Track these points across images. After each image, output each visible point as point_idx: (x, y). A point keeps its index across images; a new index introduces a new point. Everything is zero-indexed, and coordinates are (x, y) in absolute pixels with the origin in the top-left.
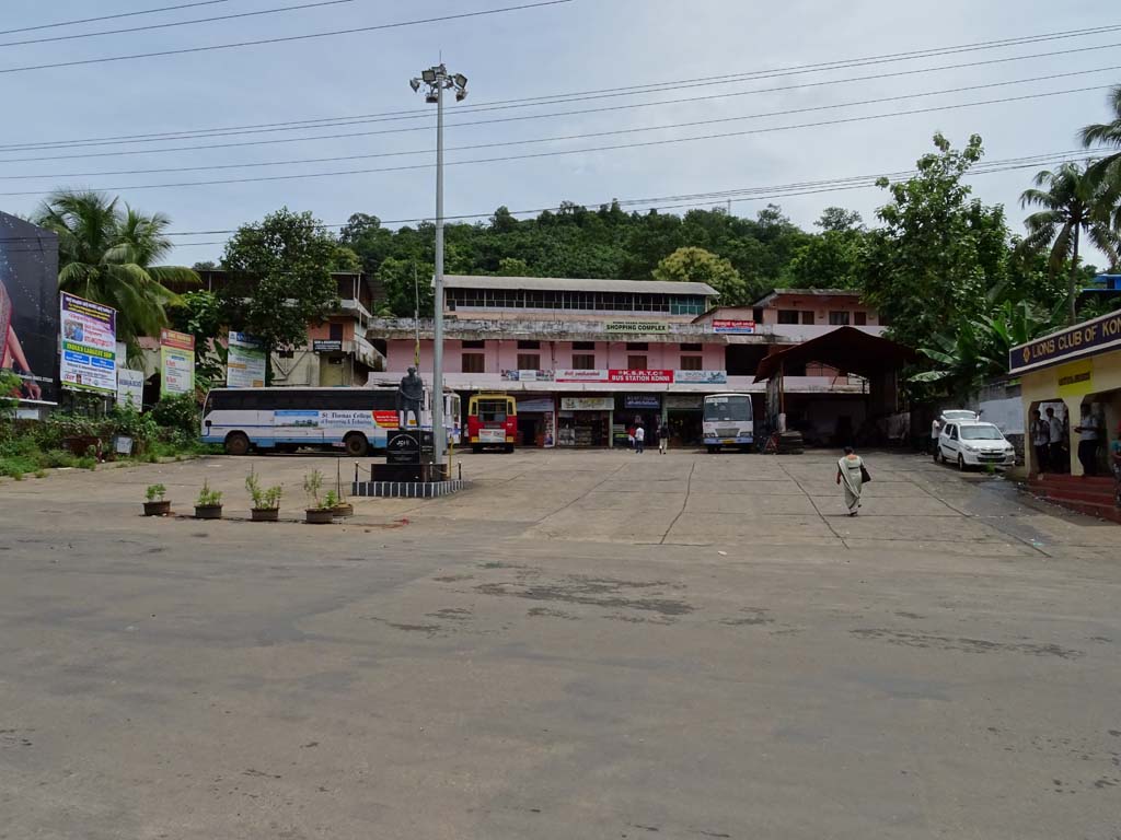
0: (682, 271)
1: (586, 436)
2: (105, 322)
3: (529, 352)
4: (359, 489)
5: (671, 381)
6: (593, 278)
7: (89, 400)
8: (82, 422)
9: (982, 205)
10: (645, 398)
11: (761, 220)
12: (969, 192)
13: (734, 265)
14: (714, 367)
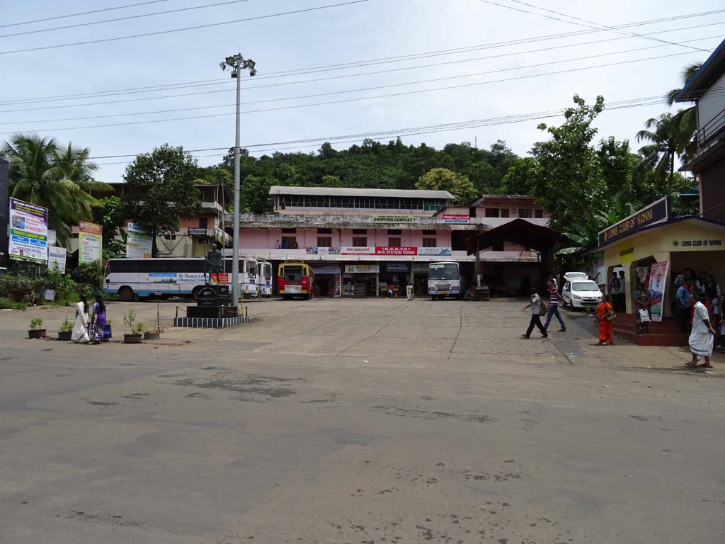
0: (434, 183)
1: (362, 289)
2: (41, 216)
3: (325, 236)
4: (178, 322)
5: (416, 254)
6: (382, 188)
7: (29, 267)
8: (22, 280)
9: (615, 140)
10: (399, 265)
11: (493, 150)
12: (597, 132)
13: (471, 179)
14: (444, 245)
